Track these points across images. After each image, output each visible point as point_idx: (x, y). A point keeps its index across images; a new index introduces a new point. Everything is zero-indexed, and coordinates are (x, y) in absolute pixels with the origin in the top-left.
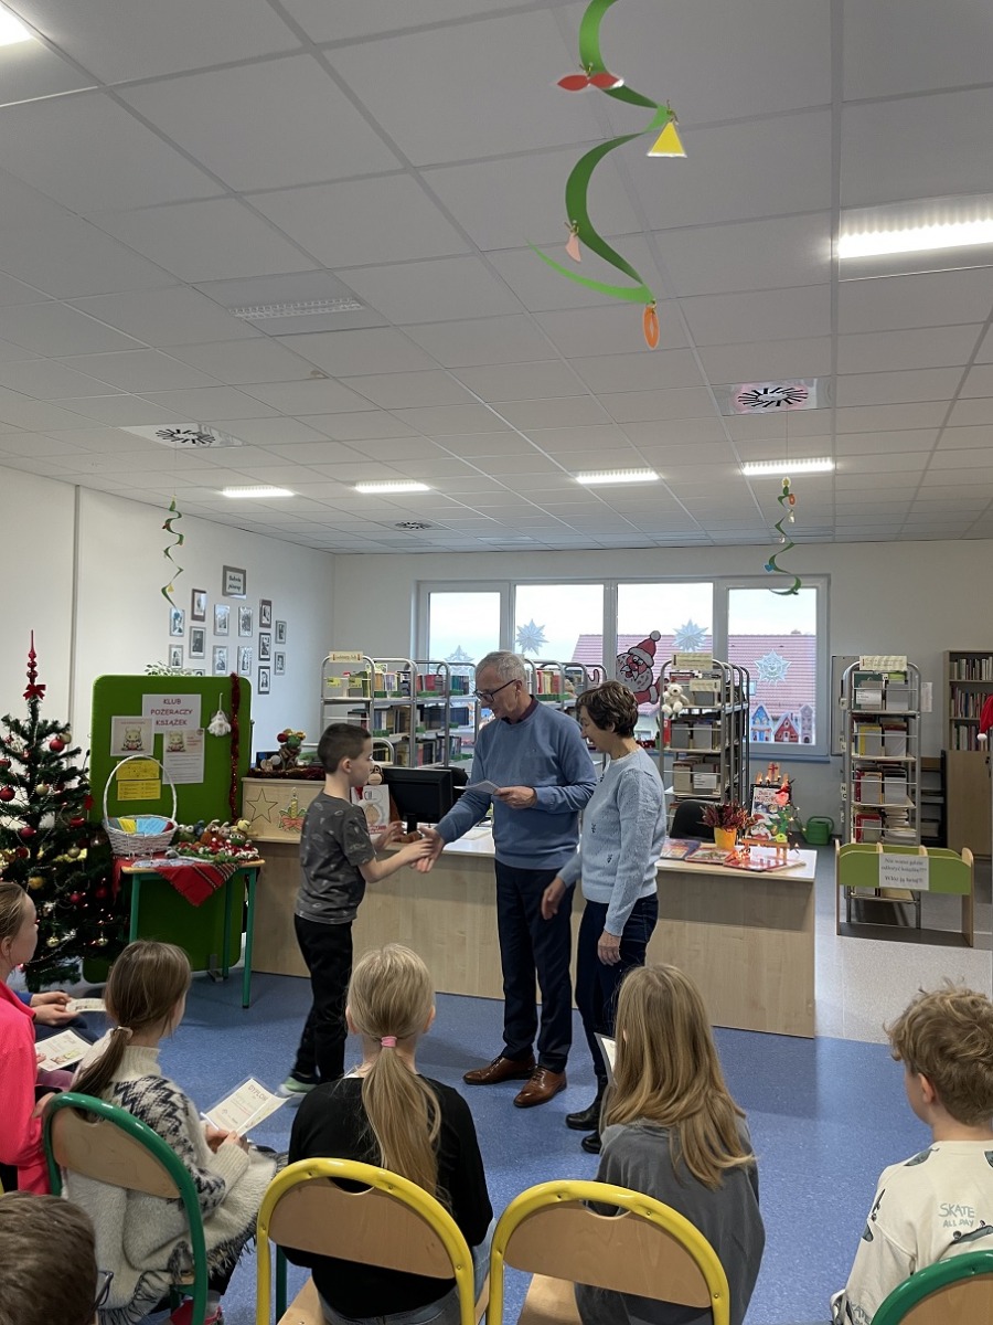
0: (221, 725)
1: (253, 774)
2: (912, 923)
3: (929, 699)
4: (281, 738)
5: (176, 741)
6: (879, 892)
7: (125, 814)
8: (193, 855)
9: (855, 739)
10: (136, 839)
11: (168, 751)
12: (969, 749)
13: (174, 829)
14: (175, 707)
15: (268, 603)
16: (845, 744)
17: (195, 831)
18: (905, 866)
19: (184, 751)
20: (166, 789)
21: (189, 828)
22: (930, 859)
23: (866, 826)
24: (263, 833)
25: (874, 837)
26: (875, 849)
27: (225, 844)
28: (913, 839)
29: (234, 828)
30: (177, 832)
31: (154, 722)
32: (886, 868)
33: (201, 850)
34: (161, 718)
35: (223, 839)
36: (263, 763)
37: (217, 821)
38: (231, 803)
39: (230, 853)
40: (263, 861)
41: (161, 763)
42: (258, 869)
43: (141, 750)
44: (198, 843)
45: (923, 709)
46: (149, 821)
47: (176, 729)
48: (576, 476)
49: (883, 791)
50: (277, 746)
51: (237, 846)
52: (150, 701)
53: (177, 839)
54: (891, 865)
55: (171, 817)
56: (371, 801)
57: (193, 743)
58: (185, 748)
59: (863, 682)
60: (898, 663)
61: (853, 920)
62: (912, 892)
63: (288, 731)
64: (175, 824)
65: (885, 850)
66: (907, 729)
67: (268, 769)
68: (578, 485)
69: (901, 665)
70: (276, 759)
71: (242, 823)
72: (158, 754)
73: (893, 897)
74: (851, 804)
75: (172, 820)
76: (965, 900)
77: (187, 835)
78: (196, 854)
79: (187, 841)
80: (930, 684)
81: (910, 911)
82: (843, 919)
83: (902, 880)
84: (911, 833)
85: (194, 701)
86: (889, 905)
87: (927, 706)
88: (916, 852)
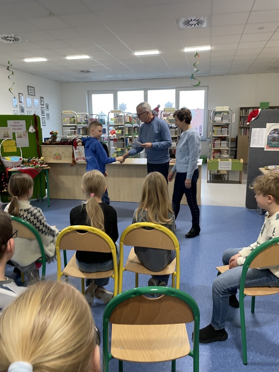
0: (32, 130)
1: (43, 144)
2: (226, 179)
3: (234, 119)
4: (51, 133)
5: (19, 135)
6: (218, 171)
7: (7, 156)
8: (29, 166)
9: (213, 131)
10: (11, 162)
11: (17, 137)
12: (244, 135)
13: (22, 160)
14: (18, 124)
15: (43, 98)
16: (211, 133)
17: (28, 161)
18: (225, 164)
19: (22, 137)
20: (18, 149)
21: (27, 160)
22: (232, 162)
23: (216, 155)
24: (48, 161)
25: (217, 157)
26: (217, 160)
27: (38, 163)
28: (228, 157)
29: (40, 159)
30: (23, 161)
31: (12, 129)
32: (221, 165)
33: (31, 165)
34: (14, 127)
35: (37, 162)
36: (46, 141)
37: (34, 157)
38: (38, 153)
39: (40, 165)
40: (49, 167)
41: (16, 141)
42: (48, 169)
43: (9, 137)
44: (30, 163)
45: (232, 121)
46: (14, 158)
47: (19, 131)
48: (135, 52)
49: (221, 145)
50: (50, 136)
51: (42, 164)
52: (10, 122)
53: (23, 162)
54: (222, 164)
55: (21, 156)
56: (79, 151)
57: (24, 135)
58: (22, 136)
59: (217, 115)
60: (226, 108)
61: (211, 179)
62: (227, 171)
63: (53, 131)
64: (22, 158)
65: (220, 160)
66: (228, 128)
67: (48, 142)
68: (135, 56)
69: (227, 109)
70: (50, 140)
71: (42, 158)
72: (14, 138)
73: (222, 173)
74: (212, 149)
75: (21, 157)
76: (240, 172)
77: (26, 162)
78: (30, 166)
79: (27, 163)
80: (235, 114)
81: (226, 177)
82: (209, 179)
83: (224, 168)
84: (227, 156)
85: (23, 123)
86: (221, 175)
87: (234, 121)
88: (228, 160)
